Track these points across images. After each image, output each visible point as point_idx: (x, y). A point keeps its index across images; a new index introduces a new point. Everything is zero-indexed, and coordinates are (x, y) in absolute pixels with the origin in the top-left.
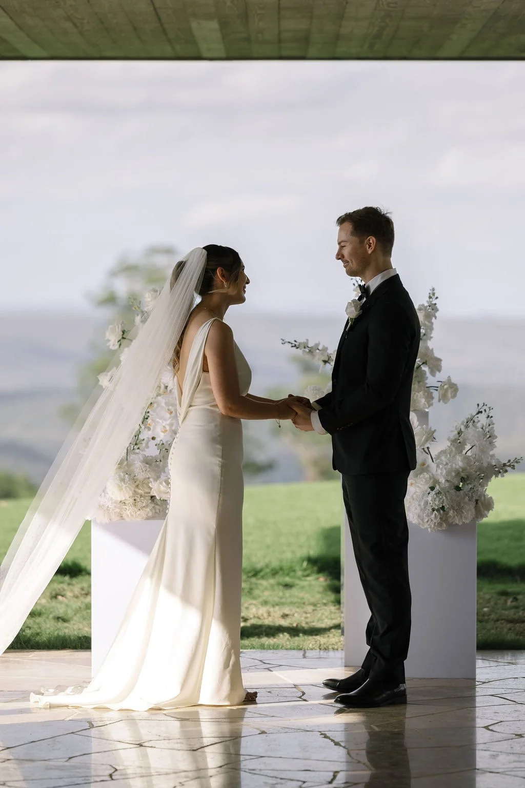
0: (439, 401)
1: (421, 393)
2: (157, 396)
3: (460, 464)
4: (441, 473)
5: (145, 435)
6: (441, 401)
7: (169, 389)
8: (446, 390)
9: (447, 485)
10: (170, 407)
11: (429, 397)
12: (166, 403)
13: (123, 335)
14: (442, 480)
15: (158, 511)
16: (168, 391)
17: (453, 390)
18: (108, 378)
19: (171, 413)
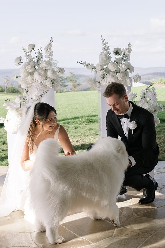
2: (33, 83)
5: (27, 98)
6: (135, 82)
7: (37, 80)
8: (137, 78)
10: (37, 87)
11: (131, 81)
12: (36, 85)
13: (20, 61)
17: (139, 78)
19: (38, 89)
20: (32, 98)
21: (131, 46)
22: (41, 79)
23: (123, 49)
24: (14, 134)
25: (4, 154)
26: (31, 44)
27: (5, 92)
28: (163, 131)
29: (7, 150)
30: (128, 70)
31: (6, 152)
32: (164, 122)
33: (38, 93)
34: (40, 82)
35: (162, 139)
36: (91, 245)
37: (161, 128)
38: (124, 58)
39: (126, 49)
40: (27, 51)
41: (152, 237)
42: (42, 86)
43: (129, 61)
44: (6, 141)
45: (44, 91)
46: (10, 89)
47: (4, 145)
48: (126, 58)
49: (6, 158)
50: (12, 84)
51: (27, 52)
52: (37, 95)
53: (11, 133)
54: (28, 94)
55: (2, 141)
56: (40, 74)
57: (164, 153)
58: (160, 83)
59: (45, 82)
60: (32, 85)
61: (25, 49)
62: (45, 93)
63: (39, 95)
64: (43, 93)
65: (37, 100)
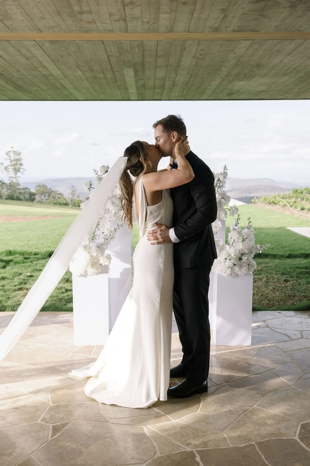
0: (230, 215)
1: (222, 212)
2: (105, 214)
3: (241, 247)
4: (232, 251)
5: (98, 233)
6: (231, 216)
7: (110, 210)
8: (234, 211)
9: (235, 256)
10: (110, 219)
11: (226, 214)
12: (108, 217)
13: (90, 186)
14: (233, 255)
15: (104, 269)
16: (110, 212)
17: (237, 210)
18: (84, 205)
19: (111, 222)
20: (103, 233)
21: (227, 169)
22: (115, 209)
23: (217, 173)
24: (80, 277)
25: (68, 296)
26: (104, 166)
27: (70, 206)
28: (265, 270)
29: (71, 290)
30: (223, 200)
31: (70, 293)
32: (266, 258)
33: (110, 227)
34: (113, 213)
35: (263, 280)
36: (171, 422)
37: (263, 265)
38: (219, 185)
39: (221, 174)
40: (99, 173)
41: (246, 414)
42: (116, 218)
43: (224, 189)
44: (70, 278)
45: (119, 225)
46: (76, 202)
47: (68, 284)
48: (221, 184)
49: (70, 300)
50: (78, 197)
51: (99, 176)
52: (109, 229)
53: (77, 276)
54: (99, 228)
55: (65, 278)
56: (113, 203)
57: (265, 300)
58: (264, 202)
59: (119, 213)
60: (103, 217)
61: (97, 171)
62: (120, 227)
63: (112, 229)
64: (117, 227)
65: (110, 235)
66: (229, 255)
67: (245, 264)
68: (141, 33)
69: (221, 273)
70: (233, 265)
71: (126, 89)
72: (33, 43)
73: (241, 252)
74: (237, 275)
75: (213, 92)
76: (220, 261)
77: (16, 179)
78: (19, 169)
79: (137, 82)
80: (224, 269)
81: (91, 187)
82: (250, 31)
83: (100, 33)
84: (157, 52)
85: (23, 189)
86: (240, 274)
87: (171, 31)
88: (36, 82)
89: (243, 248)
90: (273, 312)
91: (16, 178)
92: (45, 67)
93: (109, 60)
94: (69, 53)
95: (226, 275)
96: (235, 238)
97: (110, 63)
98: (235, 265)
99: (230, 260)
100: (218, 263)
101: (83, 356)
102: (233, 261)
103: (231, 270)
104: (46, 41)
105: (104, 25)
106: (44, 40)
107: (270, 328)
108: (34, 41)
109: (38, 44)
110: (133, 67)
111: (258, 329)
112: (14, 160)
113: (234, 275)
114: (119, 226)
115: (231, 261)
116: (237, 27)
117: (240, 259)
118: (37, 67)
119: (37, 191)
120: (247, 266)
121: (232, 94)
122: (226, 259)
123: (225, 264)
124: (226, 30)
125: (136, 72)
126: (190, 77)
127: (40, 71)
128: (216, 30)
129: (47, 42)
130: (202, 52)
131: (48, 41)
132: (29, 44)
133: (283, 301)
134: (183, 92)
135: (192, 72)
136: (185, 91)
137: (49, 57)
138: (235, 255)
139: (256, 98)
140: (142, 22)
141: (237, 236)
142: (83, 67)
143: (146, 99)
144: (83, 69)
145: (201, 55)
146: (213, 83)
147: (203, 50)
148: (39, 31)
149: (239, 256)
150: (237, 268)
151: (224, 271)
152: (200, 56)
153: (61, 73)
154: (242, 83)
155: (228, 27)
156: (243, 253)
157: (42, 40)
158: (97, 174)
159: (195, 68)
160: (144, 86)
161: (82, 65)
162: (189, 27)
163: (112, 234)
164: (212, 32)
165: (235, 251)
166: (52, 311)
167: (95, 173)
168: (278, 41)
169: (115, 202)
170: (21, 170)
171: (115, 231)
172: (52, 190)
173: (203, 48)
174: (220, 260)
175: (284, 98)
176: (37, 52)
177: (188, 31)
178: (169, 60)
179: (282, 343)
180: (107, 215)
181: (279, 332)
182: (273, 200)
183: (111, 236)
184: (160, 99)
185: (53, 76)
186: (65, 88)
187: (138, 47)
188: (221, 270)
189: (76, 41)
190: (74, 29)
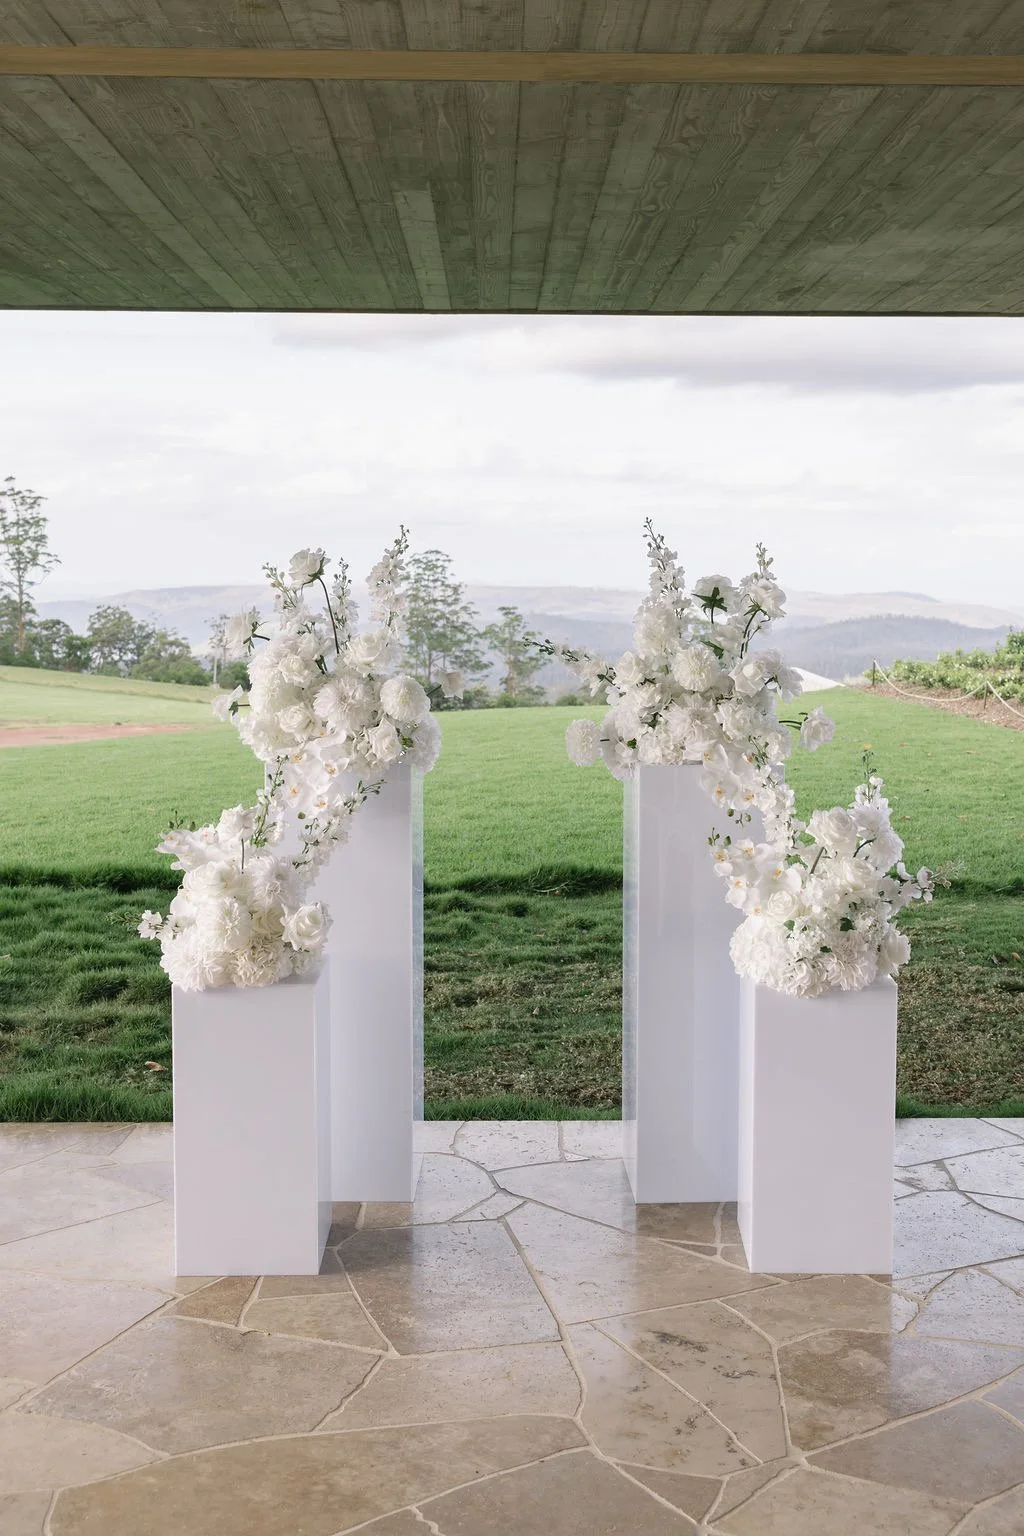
1: (772, 734)
2: (309, 740)
3: (850, 877)
4: (814, 895)
5: (277, 816)
8: (816, 728)
9: (824, 915)
10: (331, 762)
11: (785, 742)
12: (323, 754)
14: (817, 909)
16: (328, 733)
17: (826, 728)
19: (332, 772)
20: (301, 816)
21: (771, 561)
22: (348, 722)
24: (203, 994)
26: (305, 554)
27: (214, 687)
30: (772, 687)
33: (331, 794)
34: (343, 735)
40: (288, 581)
42: (354, 756)
45: (364, 785)
51: (286, 591)
52: (326, 799)
53: (190, 990)
54: (284, 797)
56: (343, 699)
58: (908, 678)
59: (366, 737)
60: (302, 752)
61: (279, 573)
62: (371, 795)
63: (339, 802)
64: (357, 796)
65: (326, 825)
66: (803, 911)
67: (865, 947)
68: (458, 50)
69: (770, 982)
70: (819, 952)
71: (408, 267)
72: (43, 85)
73: (854, 899)
74: (833, 991)
75: (726, 284)
76: (764, 933)
77: (21, 593)
78: (35, 555)
79: (445, 241)
80: (783, 966)
81: (255, 636)
82: (872, 50)
83: (301, 48)
84: (518, 129)
85: (46, 626)
86: (845, 987)
87: (573, 44)
88: (68, 238)
89: (860, 882)
90: (971, 1122)
91: (20, 586)
92: (97, 181)
93: (340, 158)
94: (186, 126)
95: (792, 991)
96: (828, 843)
97: (344, 169)
98: (825, 949)
99: (805, 929)
100: (760, 940)
101: (206, 1325)
102: (818, 935)
103: (812, 970)
104: (94, 78)
105: (316, 16)
106: (87, 76)
107: (963, 1193)
108: (48, 78)
109: (65, 91)
110: (428, 185)
111: (913, 1200)
112: (17, 524)
113: (822, 989)
114: (363, 790)
115: (812, 933)
116: (825, 33)
117: (847, 925)
118: (69, 180)
119: (96, 632)
120: (873, 954)
121: (798, 290)
122: (790, 925)
123: (787, 949)
124: (781, 44)
125: (440, 203)
126: (644, 228)
127: (80, 198)
128: (744, 43)
129: (101, 85)
130: (690, 131)
131: (103, 80)
132: (31, 91)
133: (1002, 1073)
134: (617, 281)
135: (652, 207)
136: (624, 278)
137: (110, 141)
138: (826, 909)
139: (883, 307)
140: (460, 9)
141: (836, 835)
142: (241, 182)
143: (482, 307)
144: (241, 188)
145: (684, 141)
146: (727, 249)
147: (692, 122)
148: (65, 39)
149: (844, 912)
150: (832, 964)
151: (785, 973)
152: (681, 147)
153: (159, 204)
154: (832, 252)
155: (788, 32)
156: (858, 902)
157: (81, 76)
158: (280, 584)
159: (663, 190)
160: (471, 256)
161: (237, 176)
162: (641, 28)
163: (335, 821)
164: (730, 51)
165: (827, 895)
166: (99, 1119)
167: (272, 580)
168: (976, 92)
169: (351, 694)
170: (42, 559)
171: (351, 811)
172: (148, 630)
173: (692, 117)
174: (766, 930)
175: (986, 310)
176: (65, 123)
177: (637, 48)
178: (563, 161)
179: (1015, 1261)
180: (319, 743)
181: (999, 1210)
182: (942, 673)
183: (333, 829)
184: (533, 306)
185: (132, 215)
186: (178, 259)
187: (445, 105)
188: (771, 969)
189: (211, 82)
190: (200, 30)
